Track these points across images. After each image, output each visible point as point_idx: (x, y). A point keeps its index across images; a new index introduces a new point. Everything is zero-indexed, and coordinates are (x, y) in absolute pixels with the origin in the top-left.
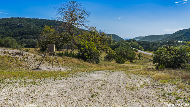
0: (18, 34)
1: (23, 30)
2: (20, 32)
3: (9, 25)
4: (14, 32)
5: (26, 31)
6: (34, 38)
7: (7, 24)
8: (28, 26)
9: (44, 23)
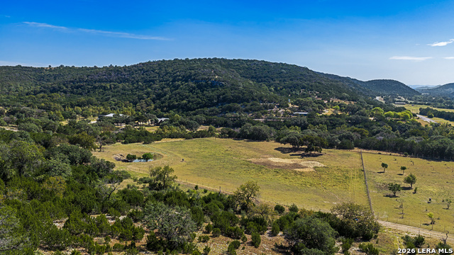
0: (215, 101)
1: (224, 94)
2: (219, 96)
3: (194, 79)
4: (208, 97)
5: (229, 94)
6: (247, 111)
7: (190, 76)
8: (233, 85)
9: (255, 70)
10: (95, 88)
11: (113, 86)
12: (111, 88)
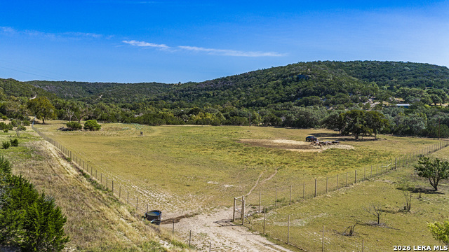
10: (200, 95)
11: (216, 93)
12: (214, 96)
